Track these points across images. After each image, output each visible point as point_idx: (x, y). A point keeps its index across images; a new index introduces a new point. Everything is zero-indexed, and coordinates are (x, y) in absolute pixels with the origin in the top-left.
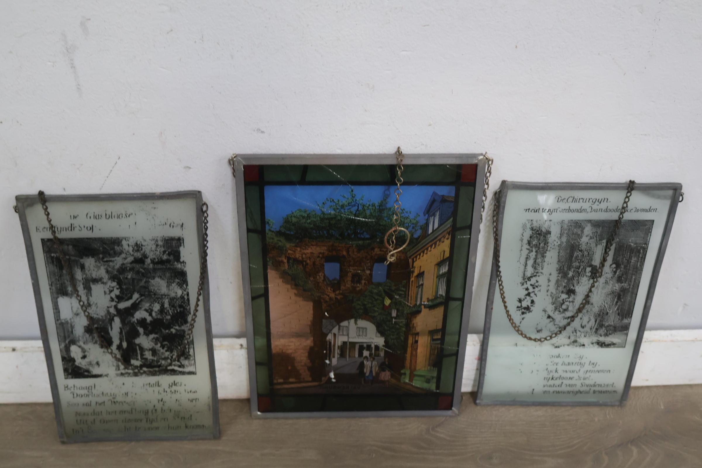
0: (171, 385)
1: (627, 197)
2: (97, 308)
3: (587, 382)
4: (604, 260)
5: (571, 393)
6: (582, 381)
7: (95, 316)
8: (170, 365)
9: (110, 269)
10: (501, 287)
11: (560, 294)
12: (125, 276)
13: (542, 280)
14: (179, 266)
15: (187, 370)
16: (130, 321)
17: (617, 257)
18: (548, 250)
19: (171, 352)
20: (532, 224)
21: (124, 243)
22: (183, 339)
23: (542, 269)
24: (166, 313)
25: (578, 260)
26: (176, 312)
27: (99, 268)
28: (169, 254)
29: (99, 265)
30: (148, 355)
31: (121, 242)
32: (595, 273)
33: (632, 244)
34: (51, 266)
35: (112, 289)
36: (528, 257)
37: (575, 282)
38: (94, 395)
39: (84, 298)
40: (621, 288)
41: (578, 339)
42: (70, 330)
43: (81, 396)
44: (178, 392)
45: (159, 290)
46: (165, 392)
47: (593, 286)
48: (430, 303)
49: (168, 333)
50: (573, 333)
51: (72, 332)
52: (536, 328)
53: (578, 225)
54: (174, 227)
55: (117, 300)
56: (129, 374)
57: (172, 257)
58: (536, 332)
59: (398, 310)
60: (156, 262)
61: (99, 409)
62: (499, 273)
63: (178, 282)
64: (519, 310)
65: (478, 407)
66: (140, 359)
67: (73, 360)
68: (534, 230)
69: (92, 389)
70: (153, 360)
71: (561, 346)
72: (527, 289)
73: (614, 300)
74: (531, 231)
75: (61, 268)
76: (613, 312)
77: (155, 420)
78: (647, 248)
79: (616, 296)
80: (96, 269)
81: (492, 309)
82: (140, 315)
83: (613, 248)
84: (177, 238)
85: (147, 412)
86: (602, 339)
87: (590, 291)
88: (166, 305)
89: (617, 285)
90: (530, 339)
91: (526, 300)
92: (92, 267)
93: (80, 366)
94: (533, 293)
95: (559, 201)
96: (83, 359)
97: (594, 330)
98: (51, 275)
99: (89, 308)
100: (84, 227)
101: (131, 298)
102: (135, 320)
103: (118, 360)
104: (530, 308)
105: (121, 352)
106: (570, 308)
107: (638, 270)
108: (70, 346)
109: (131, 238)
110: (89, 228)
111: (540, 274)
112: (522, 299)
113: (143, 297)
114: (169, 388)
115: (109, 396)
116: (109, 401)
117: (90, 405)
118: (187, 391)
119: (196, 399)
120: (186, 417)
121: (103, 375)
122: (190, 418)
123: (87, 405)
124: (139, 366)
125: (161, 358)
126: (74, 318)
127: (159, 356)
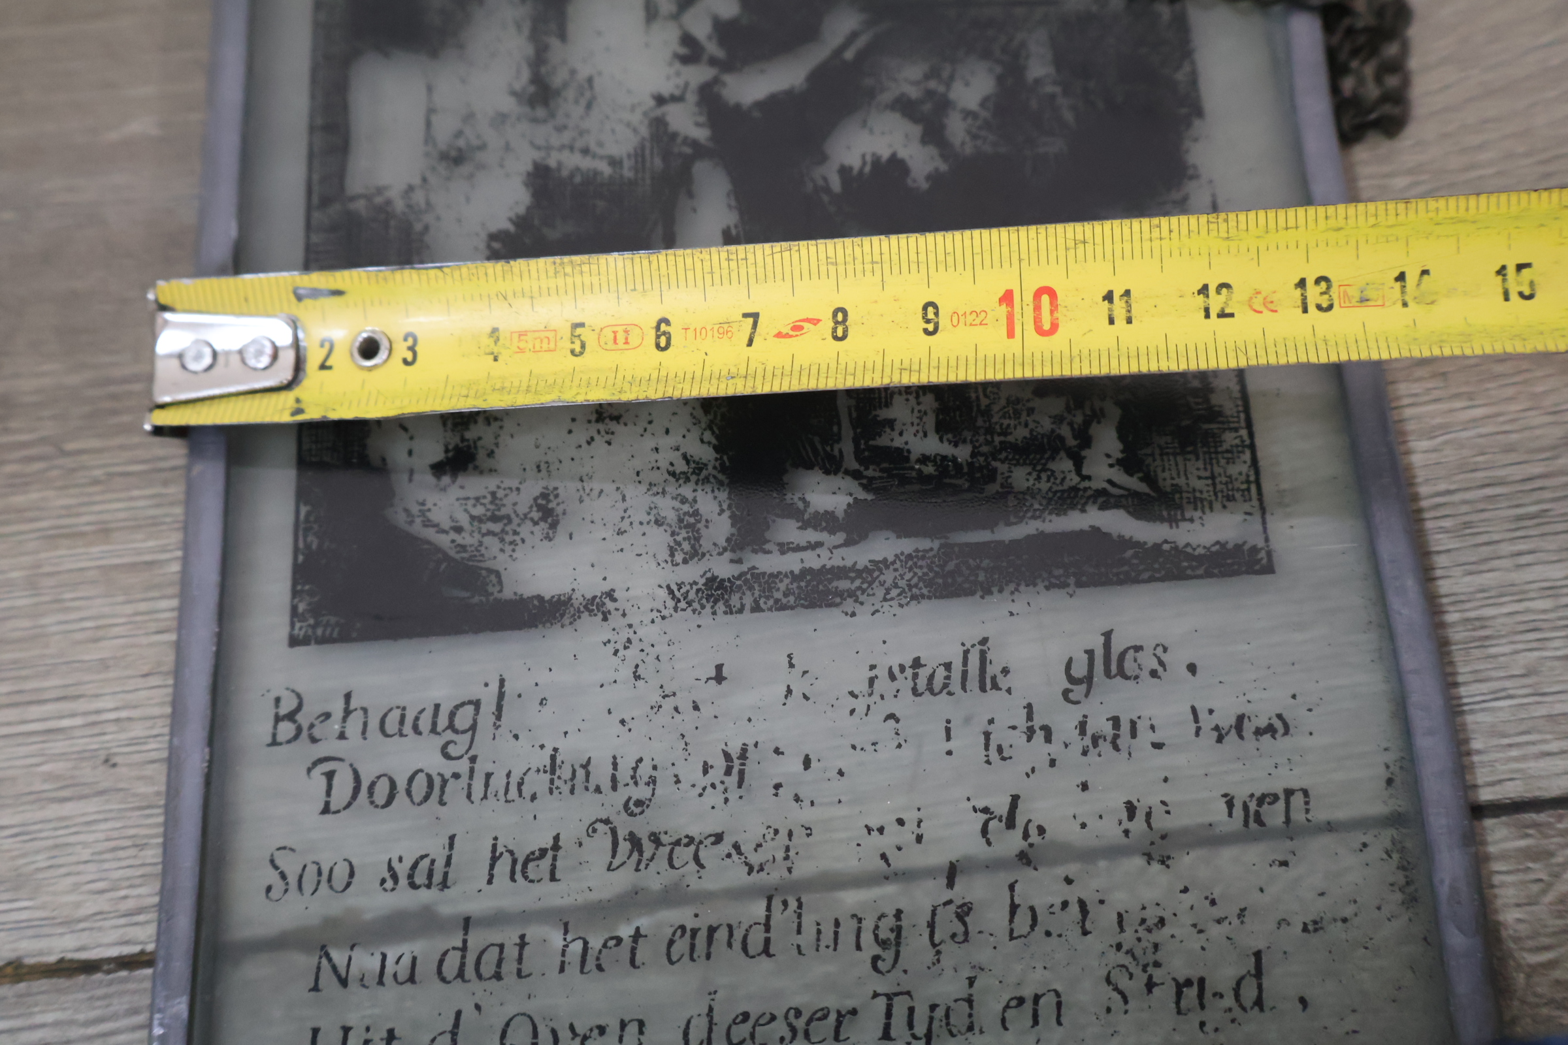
0: (1079, 671)
15: (1198, 532)
38: (488, 776)
43: (382, 793)
44: (1142, 726)
46: (1039, 736)
55: (722, 53)
56: (767, 582)
61: (505, 908)
66: (851, 463)
69: (473, 728)
77: (960, 1017)
85: (890, 939)
88: (1039, 68)
101: (808, 34)
114: (1066, 693)
115: (598, 790)
116: (592, 830)
117: (438, 878)
118: (1207, 722)
119: (1289, 793)
120: (1224, 975)
121: (577, 600)
122: (1249, 993)
123: (421, 874)
124: (840, 513)
125: (1004, 446)
126: (433, 180)
127: (990, 431)
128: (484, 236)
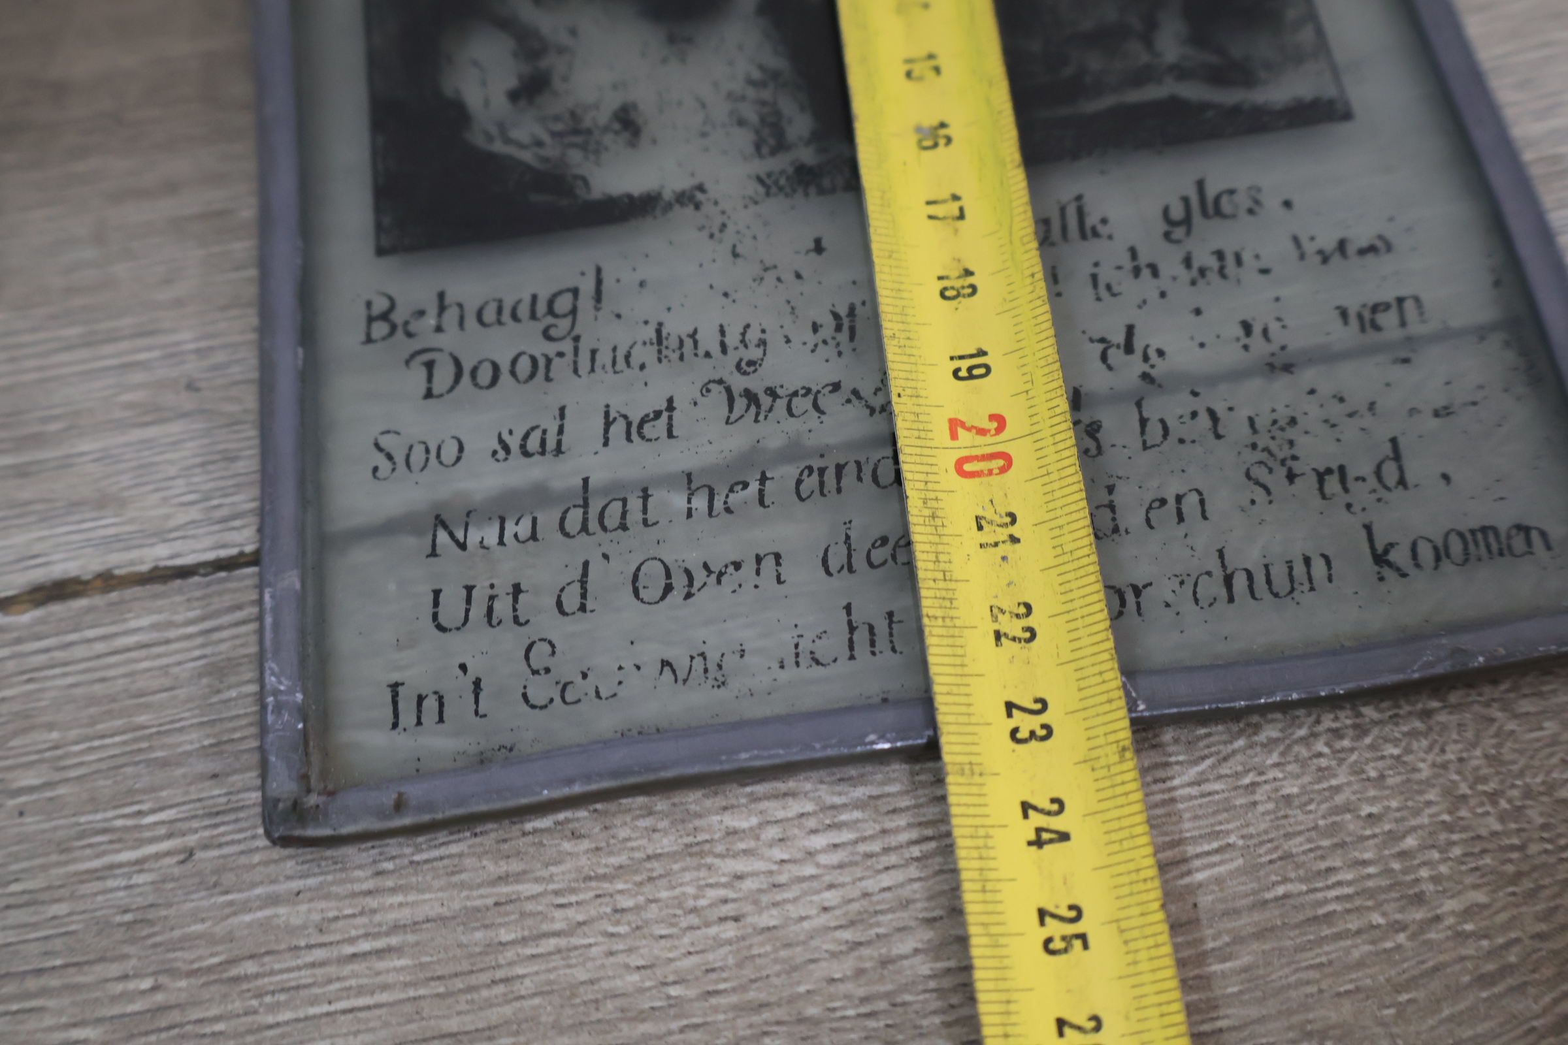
0: (1177, 213)
38: (594, 352)
43: (485, 375)
44: (1247, 257)
46: (1146, 273)
69: (574, 312)
93: (498, 147)
114: (1167, 236)
115: (708, 355)
116: (706, 390)
117: (551, 444)
118: (1310, 248)
119: (1400, 301)
121: (667, 195)
122: (1390, 472)
123: (533, 444)
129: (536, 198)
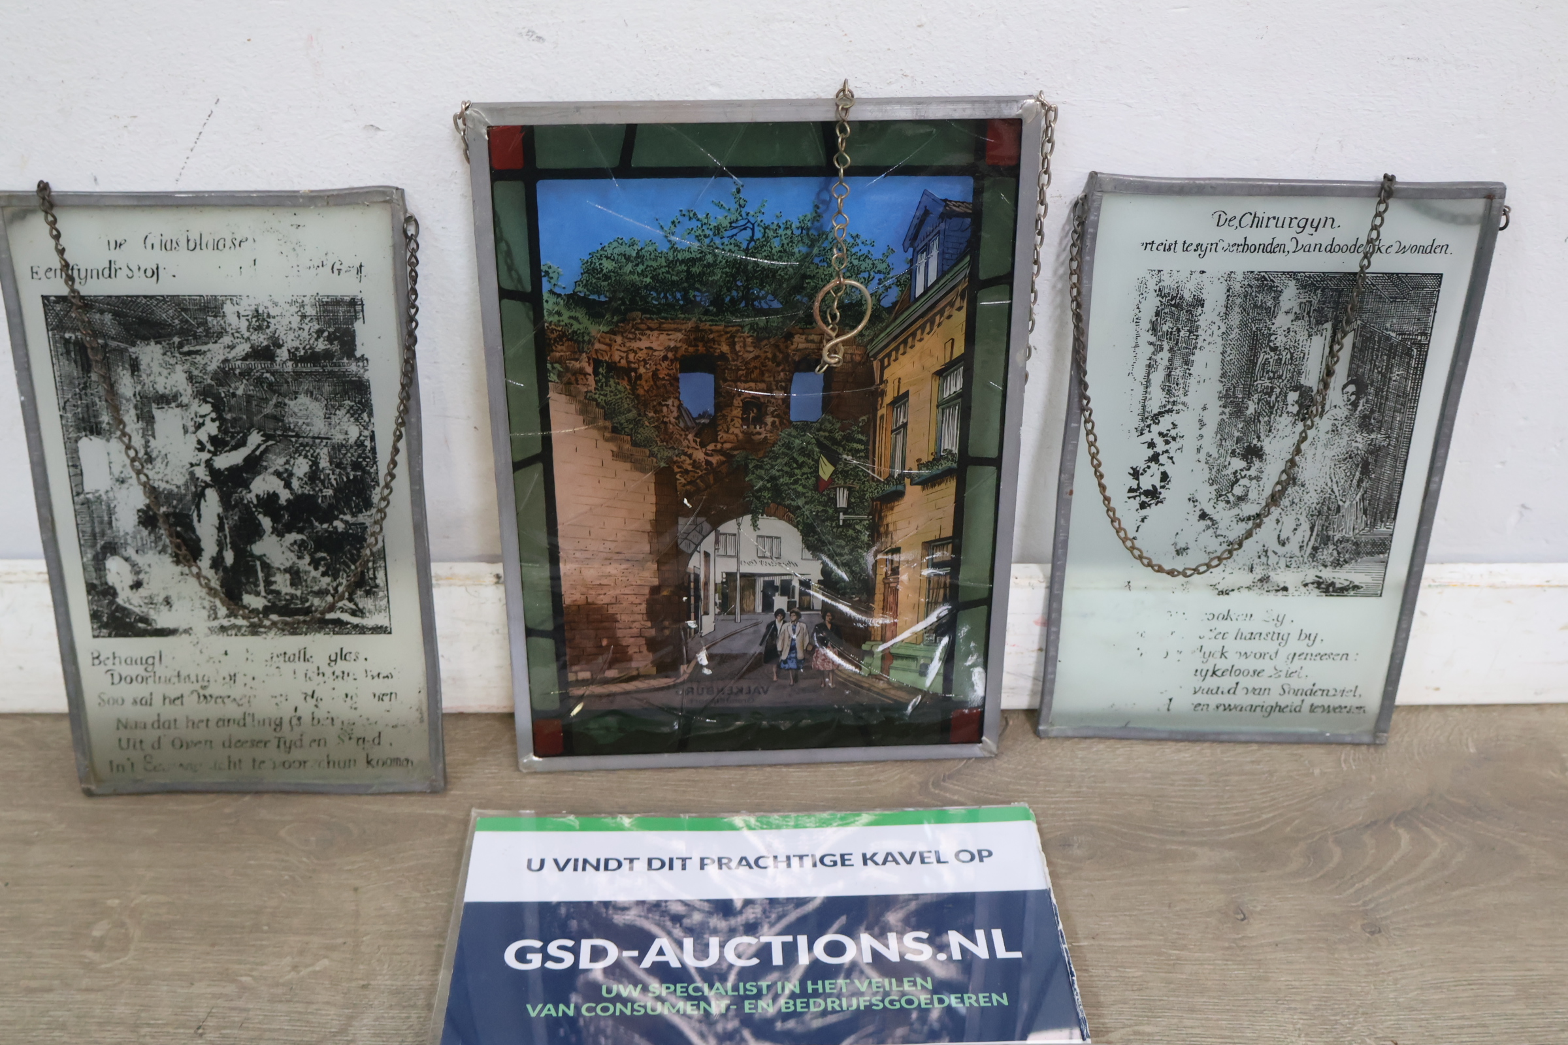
0: (333, 658)
1: (1379, 214)
2: (167, 465)
3: (1295, 683)
4: (1329, 372)
5: (1259, 709)
6: (1283, 680)
7: (162, 486)
8: (332, 608)
9: (196, 373)
10: (1091, 438)
11: (1228, 459)
12: (231, 391)
13: (1186, 422)
14: (353, 367)
15: (369, 622)
16: (242, 499)
17: (1358, 367)
18: (1199, 346)
19: (335, 577)
20: (1160, 281)
21: (228, 308)
22: (362, 547)
23: (1185, 395)
24: (323, 482)
25: (1268, 372)
26: (345, 479)
27: (171, 368)
28: (330, 339)
29: (173, 361)
30: (282, 583)
31: (222, 305)
32: (1308, 407)
33: (1393, 335)
34: (64, 361)
35: (201, 420)
36: (1153, 363)
37: (1262, 428)
38: (160, 678)
39: (137, 441)
40: (1370, 445)
41: (1272, 574)
42: (106, 518)
43: (128, 680)
44: (351, 674)
45: (308, 425)
46: (321, 675)
47: (1303, 439)
48: (925, 472)
49: (326, 531)
50: (1259, 557)
51: (110, 523)
52: (1175, 544)
53: (1265, 283)
54: (342, 272)
55: (212, 449)
56: (239, 628)
57: (336, 347)
58: (1174, 553)
59: (850, 490)
60: (301, 356)
61: (169, 712)
62: (1085, 402)
63: (351, 407)
64: (1134, 497)
65: (1043, 742)
66: (263, 593)
67: (111, 592)
68: (1165, 296)
69: (153, 664)
70: (293, 596)
71: (1233, 590)
72: (1151, 445)
73: (1354, 476)
74: (1159, 298)
75: (86, 368)
76: (1351, 505)
77: (298, 743)
78: (1428, 344)
79: (1357, 466)
80: (165, 372)
81: (1071, 493)
82: (263, 484)
83: (1348, 341)
84: (348, 299)
85: (279, 724)
86: (1328, 574)
87: (1298, 451)
88: (324, 463)
89: (1359, 438)
90: (1160, 570)
91: (1149, 472)
92: (156, 368)
93: (127, 605)
94: (1166, 455)
95: (1222, 222)
96: (134, 590)
97: (1309, 550)
98: (62, 383)
99: (150, 466)
100: (139, 269)
101: (242, 443)
102: (251, 497)
103: (212, 591)
104: (1160, 493)
105: (221, 574)
106: (1252, 495)
107: (1409, 400)
108: (105, 558)
109: (244, 298)
110: (149, 273)
111: (1180, 407)
112: (1141, 471)
113: (270, 443)
114: (329, 664)
115: (193, 683)
116: (192, 692)
117: (149, 703)
118: (369, 674)
119: (391, 693)
120: (369, 738)
121: (181, 630)
122: (376, 741)
123: (144, 702)
124: (261, 609)
125: (311, 592)
126: (115, 489)
127: (307, 586)
128: (135, 512)
129: (140, 625)
